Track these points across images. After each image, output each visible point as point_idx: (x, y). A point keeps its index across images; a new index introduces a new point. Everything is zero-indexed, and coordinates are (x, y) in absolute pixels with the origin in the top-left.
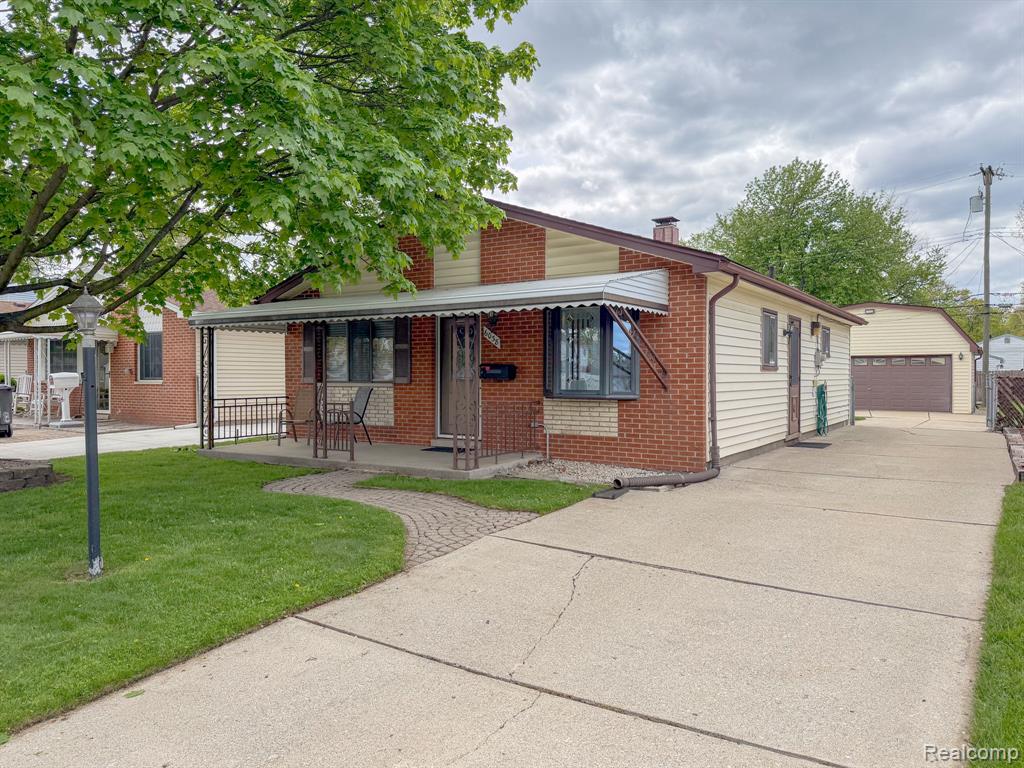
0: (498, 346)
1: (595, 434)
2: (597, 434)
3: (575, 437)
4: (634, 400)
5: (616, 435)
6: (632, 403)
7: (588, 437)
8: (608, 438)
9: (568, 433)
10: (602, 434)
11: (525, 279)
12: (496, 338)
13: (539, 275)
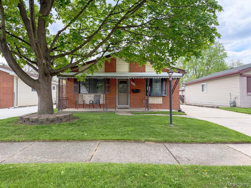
0: (135, 86)
1: (157, 103)
2: (158, 103)
3: (153, 104)
4: (166, 96)
5: (162, 103)
6: (165, 97)
7: (156, 104)
8: (160, 104)
9: (151, 103)
10: (159, 103)
11: (141, 72)
12: (134, 84)
13: (144, 71)
